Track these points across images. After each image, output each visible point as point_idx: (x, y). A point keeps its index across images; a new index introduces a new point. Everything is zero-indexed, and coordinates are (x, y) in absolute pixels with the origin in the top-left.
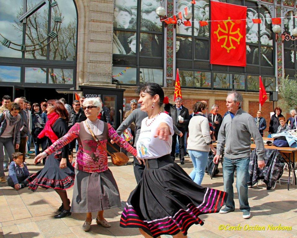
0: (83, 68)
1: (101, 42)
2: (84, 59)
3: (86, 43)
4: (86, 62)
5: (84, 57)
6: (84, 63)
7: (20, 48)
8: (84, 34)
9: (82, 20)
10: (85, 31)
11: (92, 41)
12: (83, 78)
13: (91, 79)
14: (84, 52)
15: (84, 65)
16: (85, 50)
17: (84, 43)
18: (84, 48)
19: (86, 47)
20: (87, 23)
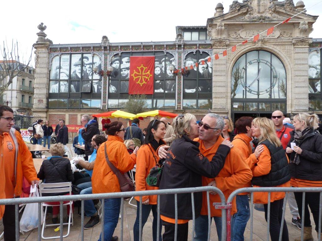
0: (292, 102)
1: (301, 87)
2: (292, 97)
3: (293, 88)
4: (293, 99)
5: (292, 96)
6: (292, 100)
7: (256, 93)
8: (292, 84)
9: (289, 76)
10: (292, 82)
11: (296, 87)
12: (291, 107)
13: (297, 108)
14: (292, 93)
15: (292, 101)
16: (292, 92)
17: (292, 89)
18: (292, 91)
19: (293, 91)
20: (293, 77)
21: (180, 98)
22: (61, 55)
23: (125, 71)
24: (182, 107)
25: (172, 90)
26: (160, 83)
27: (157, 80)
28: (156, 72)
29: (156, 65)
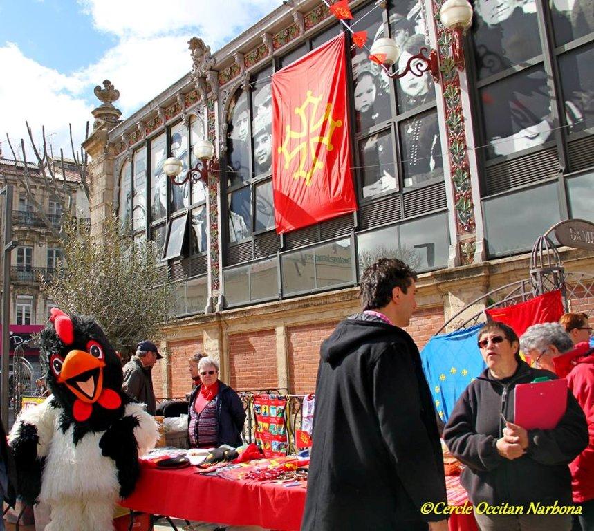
21: (469, 197)
22: (133, 155)
23: (264, 140)
24: (479, 250)
25: (432, 163)
26: (381, 149)
27: (366, 139)
28: (360, 104)
29: (357, 71)
